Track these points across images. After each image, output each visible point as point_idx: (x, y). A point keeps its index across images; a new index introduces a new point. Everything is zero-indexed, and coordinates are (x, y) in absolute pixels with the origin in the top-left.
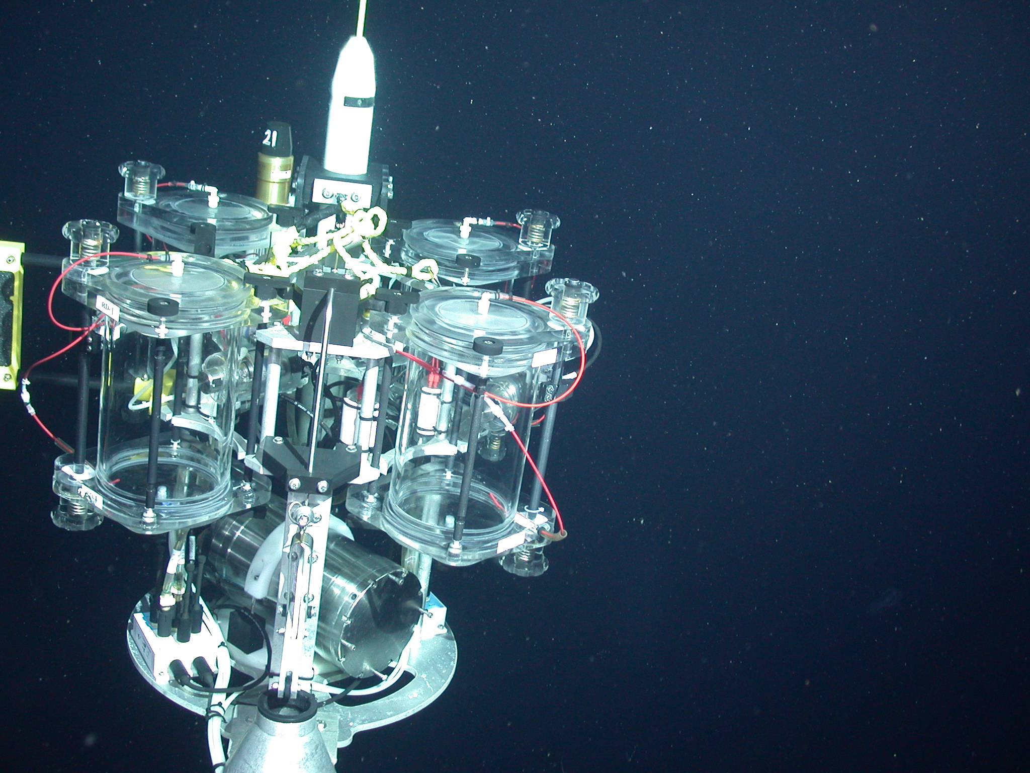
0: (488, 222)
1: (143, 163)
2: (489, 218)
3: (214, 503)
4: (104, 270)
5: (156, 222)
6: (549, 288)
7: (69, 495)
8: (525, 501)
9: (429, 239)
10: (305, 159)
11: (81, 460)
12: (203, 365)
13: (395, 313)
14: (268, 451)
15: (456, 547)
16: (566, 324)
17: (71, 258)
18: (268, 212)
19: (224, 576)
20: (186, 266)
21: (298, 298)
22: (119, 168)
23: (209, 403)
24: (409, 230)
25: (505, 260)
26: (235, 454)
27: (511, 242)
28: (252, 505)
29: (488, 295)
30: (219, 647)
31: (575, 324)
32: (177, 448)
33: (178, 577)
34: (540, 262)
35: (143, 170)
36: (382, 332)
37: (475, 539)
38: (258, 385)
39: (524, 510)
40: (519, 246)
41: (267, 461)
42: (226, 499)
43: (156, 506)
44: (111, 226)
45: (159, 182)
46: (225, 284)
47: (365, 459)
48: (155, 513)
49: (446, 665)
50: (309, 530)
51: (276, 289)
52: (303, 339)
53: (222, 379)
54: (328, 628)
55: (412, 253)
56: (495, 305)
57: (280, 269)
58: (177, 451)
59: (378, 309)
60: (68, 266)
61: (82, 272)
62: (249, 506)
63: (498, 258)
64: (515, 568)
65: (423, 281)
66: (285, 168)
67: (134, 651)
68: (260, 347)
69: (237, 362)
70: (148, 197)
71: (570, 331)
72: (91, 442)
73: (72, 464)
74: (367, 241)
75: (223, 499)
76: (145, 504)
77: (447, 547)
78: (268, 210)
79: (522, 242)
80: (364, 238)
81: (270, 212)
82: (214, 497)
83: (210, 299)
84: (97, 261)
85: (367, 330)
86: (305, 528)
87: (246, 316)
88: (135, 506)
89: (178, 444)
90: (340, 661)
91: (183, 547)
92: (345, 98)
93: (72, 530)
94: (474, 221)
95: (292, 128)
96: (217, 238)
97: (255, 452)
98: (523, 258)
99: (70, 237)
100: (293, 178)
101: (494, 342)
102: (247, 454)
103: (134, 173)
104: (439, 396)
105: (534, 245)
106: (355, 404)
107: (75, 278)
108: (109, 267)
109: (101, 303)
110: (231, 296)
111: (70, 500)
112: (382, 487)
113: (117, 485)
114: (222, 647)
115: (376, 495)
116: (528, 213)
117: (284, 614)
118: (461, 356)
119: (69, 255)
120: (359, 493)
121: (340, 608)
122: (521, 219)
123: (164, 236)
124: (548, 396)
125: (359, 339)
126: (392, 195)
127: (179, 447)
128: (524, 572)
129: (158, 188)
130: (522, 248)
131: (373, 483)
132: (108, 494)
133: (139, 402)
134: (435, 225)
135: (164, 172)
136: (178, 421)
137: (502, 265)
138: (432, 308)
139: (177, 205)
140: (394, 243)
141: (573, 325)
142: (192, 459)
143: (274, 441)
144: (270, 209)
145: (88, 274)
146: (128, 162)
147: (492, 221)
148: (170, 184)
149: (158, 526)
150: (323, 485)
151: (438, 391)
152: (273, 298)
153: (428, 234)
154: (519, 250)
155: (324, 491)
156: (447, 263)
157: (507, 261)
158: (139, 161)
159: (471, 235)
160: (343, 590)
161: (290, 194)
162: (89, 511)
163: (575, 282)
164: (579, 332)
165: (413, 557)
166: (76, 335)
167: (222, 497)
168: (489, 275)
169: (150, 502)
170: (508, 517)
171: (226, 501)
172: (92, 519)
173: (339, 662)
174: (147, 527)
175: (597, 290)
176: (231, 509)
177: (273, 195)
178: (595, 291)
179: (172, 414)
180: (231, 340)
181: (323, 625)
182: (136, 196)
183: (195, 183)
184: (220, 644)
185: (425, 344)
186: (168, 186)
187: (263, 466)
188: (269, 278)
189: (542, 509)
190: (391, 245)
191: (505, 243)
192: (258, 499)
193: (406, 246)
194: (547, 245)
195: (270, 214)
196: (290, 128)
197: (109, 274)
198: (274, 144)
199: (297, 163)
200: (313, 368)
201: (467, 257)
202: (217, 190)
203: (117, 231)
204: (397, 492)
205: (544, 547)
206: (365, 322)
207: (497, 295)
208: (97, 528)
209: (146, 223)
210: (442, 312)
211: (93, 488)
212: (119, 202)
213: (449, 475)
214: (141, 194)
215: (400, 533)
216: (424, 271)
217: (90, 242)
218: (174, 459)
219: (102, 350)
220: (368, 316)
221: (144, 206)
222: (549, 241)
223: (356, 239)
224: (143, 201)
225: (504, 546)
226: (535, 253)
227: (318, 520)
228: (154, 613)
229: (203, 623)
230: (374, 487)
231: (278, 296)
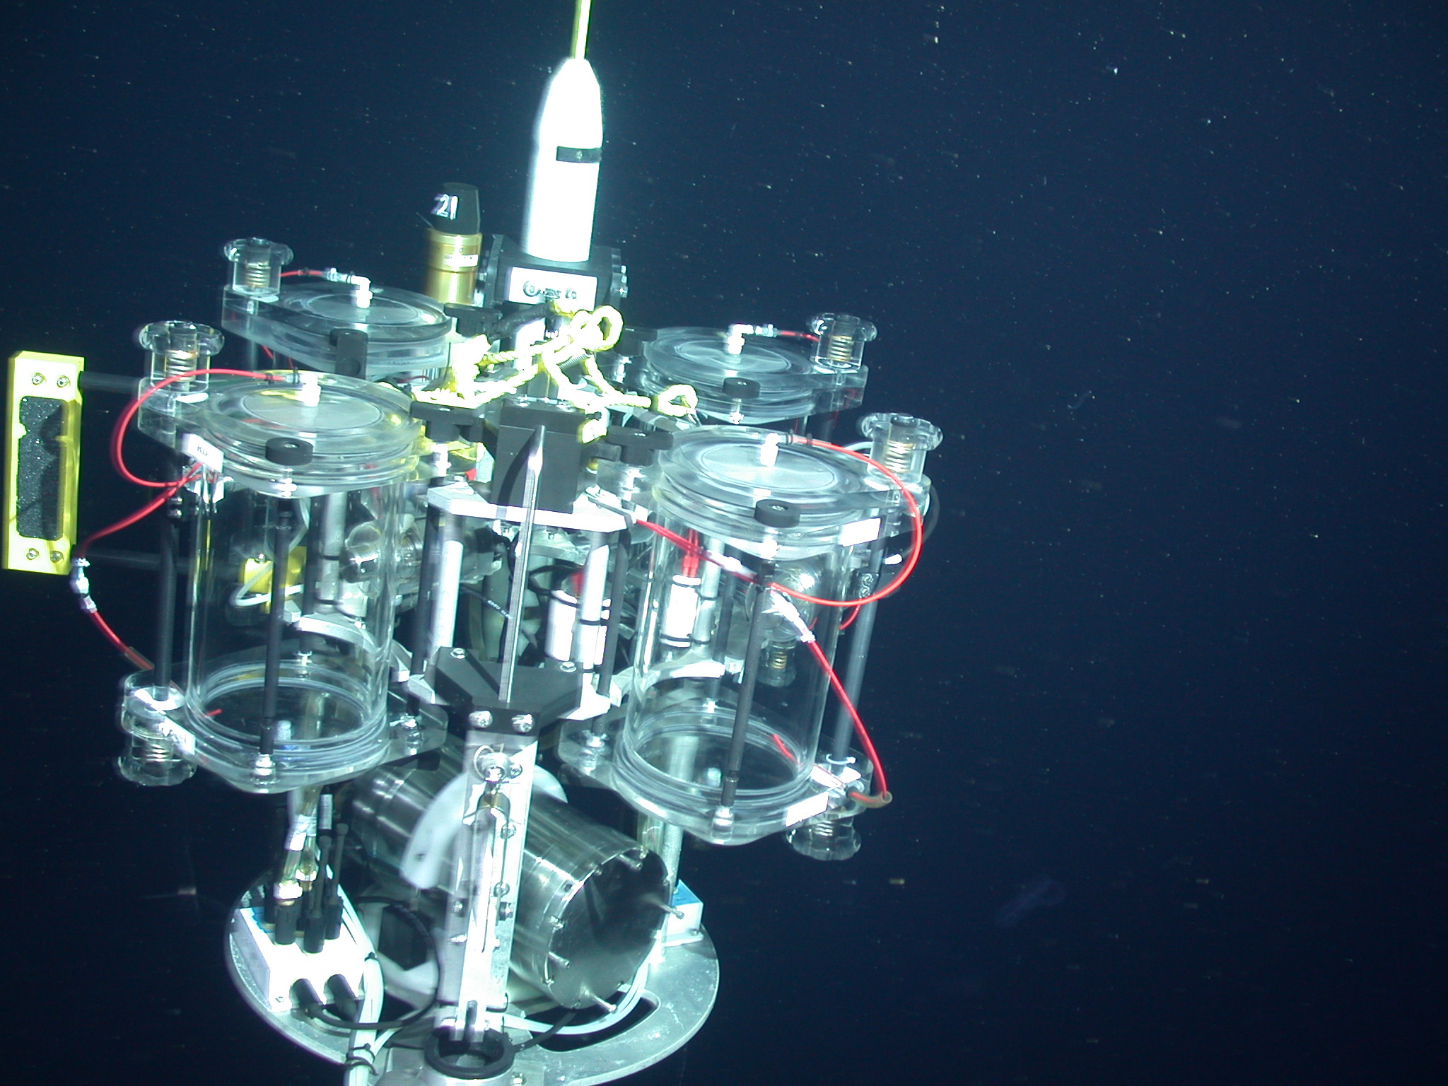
0: (769, 331)
1: (261, 241)
2: (771, 326)
3: (361, 746)
4: (201, 396)
5: (279, 328)
6: (867, 427)
7: (146, 733)
8: (826, 747)
9: (682, 355)
10: (498, 239)
11: (164, 680)
12: (346, 541)
13: (635, 463)
14: (442, 668)
15: (724, 816)
16: (894, 481)
17: (152, 378)
18: (444, 314)
19: (375, 853)
20: (323, 391)
21: (490, 440)
22: (225, 248)
23: (354, 597)
24: (653, 343)
25: (794, 387)
26: (392, 672)
27: (801, 360)
28: (418, 750)
29: (776, 438)
30: (366, 959)
31: (905, 481)
32: (307, 664)
33: (305, 857)
34: (844, 392)
35: (260, 251)
36: (615, 492)
37: (753, 805)
38: (426, 570)
39: (822, 762)
40: (816, 367)
41: (441, 683)
42: (380, 741)
43: (275, 750)
44: (212, 331)
45: (284, 269)
46: (382, 419)
47: (588, 683)
48: (274, 761)
49: (703, 989)
50: (505, 789)
51: (458, 426)
52: (496, 502)
53: (375, 561)
54: (530, 934)
55: (656, 377)
56: (785, 453)
57: (462, 397)
58: (307, 668)
59: (611, 457)
60: (147, 391)
61: (167, 398)
62: (413, 752)
63: (783, 385)
64: (810, 848)
65: (673, 418)
66: (468, 251)
67: (240, 965)
68: (433, 514)
69: (397, 535)
70: (267, 292)
71: (898, 492)
72: (178, 654)
73: (151, 686)
74: (592, 358)
75: (375, 741)
76: (258, 748)
77: (710, 816)
78: (444, 312)
79: (820, 361)
80: (587, 352)
81: (447, 315)
82: (363, 737)
83: (358, 441)
84: (191, 383)
85: (593, 490)
86: (497, 786)
87: (411, 467)
88: (243, 751)
89: (309, 657)
90: (547, 984)
91: (315, 811)
92: (558, 148)
93: (149, 785)
94: (748, 329)
95: (479, 192)
96: (369, 352)
97: (424, 670)
98: (820, 385)
99: (151, 347)
100: (481, 266)
101: (786, 508)
102: (412, 674)
103: (246, 255)
104: (697, 588)
105: (838, 366)
106: (573, 600)
107: (157, 409)
108: (208, 392)
109: (194, 445)
110: (392, 437)
111: (147, 740)
112: (611, 724)
113: (217, 718)
114: (370, 960)
115: (604, 736)
116: (829, 319)
117: (463, 914)
118: (736, 529)
119: (150, 375)
120: (578, 733)
121: (548, 905)
122: (818, 326)
123: (291, 349)
124: (864, 590)
125: (580, 502)
126: (626, 292)
127: (310, 661)
128: (822, 854)
129: (282, 279)
130: (820, 369)
131: (601, 720)
132: (204, 732)
133: (249, 595)
134: (690, 336)
135: (290, 255)
136: (307, 624)
137: (790, 395)
138: (690, 456)
139: (310, 304)
140: (630, 362)
141: (904, 483)
142: (328, 680)
143: (452, 654)
144: (448, 310)
145: (178, 403)
146: (238, 240)
147: (776, 329)
148: (299, 273)
149: (279, 781)
150: (524, 721)
151: (697, 581)
152: (453, 440)
153: (680, 349)
154: (815, 373)
155: (528, 731)
156: (709, 391)
157: (798, 388)
158: (255, 238)
159: (744, 350)
160: (553, 876)
161: (476, 291)
162: (175, 757)
163: (906, 418)
164: (912, 495)
165: (655, 827)
166: (158, 492)
167: (373, 737)
168: (772, 410)
169: (266, 745)
170: (800, 773)
171: (378, 745)
172: (178, 768)
173: (544, 985)
174: (262, 783)
175: (939, 430)
176: (387, 756)
177: (450, 288)
178: (936, 433)
179: (300, 613)
180: (389, 503)
181: (522, 929)
182: (249, 290)
183: (338, 271)
184: (367, 956)
185: (682, 511)
186: (297, 275)
187: (436, 692)
188: (448, 410)
189: (852, 760)
190: (626, 365)
191: (794, 363)
192: (427, 740)
193: (649, 365)
194: (857, 366)
195: (448, 318)
196: (477, 192)
197: (208, 402)
198: (453, 216)
199: (486, 245)
200: (510, 545)
201: (739, 383)
202: (370, 282)
203: (221, 337)
204: (634, 730)
205: (855, 816)
206: (589, 478)
207: (789, 437)
208: (187, 781)
209: (264, 330)
210: (707, 462)
211: (182, 723)
212: (225, 299)
213: (710, 707)
214: (257, 287)
215: (640, 794)
216: (677, 402)
217: (181, 354)
218: (303, 679)
219: (197, 516)
220: (595, 468)
221: (262, 305)
222: (860, 360)
223: (575, 354)
224: (259, 297)
225: (794, 815)
226: (840, 378)
227: (518, 773)
228: (269, 911)
229: (342, 925)
230: (602, 724)
231: (460, 437)
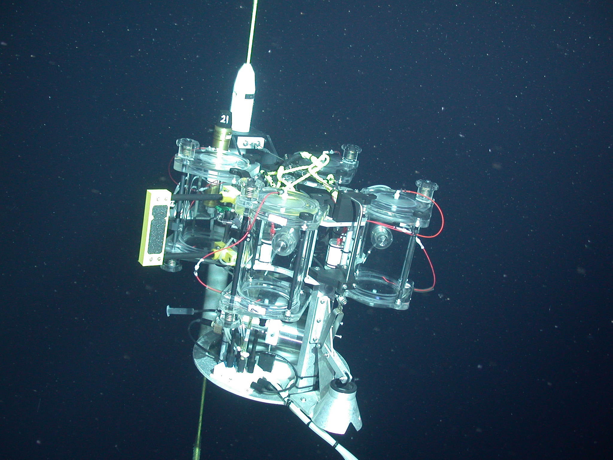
0: (331, 152)
13: (367, 204)
35: (188, 143)
56: (401, 196)
79: (344, 159)
89: (252, 278)
94: (327, 152)
103: (184, 144)
105: (350, 161)
143: (315, 269)
146: (181, 139)
158: (187, 139)
174: (289, 319)
175: (437, 184)
179: (252, 264)
183: (211, 147)
187: (316, 281)
194: (355, 161)
198: (227, 122)
207: (402, 191)
211: (259, 305)
214: (188, 155)
217: (250, 188)
224: (190, 158)
